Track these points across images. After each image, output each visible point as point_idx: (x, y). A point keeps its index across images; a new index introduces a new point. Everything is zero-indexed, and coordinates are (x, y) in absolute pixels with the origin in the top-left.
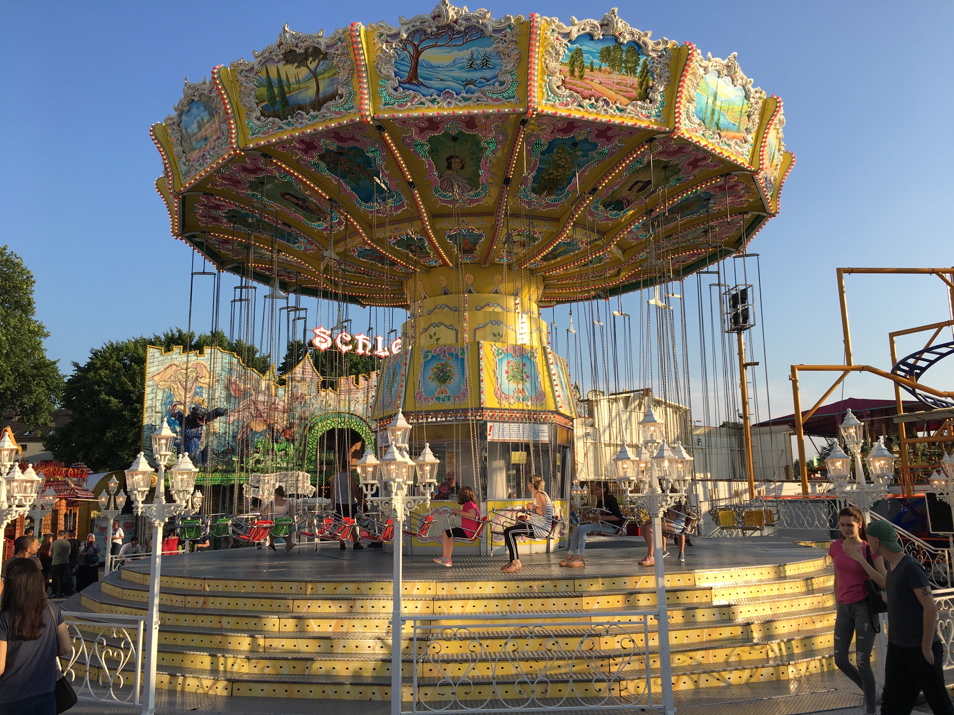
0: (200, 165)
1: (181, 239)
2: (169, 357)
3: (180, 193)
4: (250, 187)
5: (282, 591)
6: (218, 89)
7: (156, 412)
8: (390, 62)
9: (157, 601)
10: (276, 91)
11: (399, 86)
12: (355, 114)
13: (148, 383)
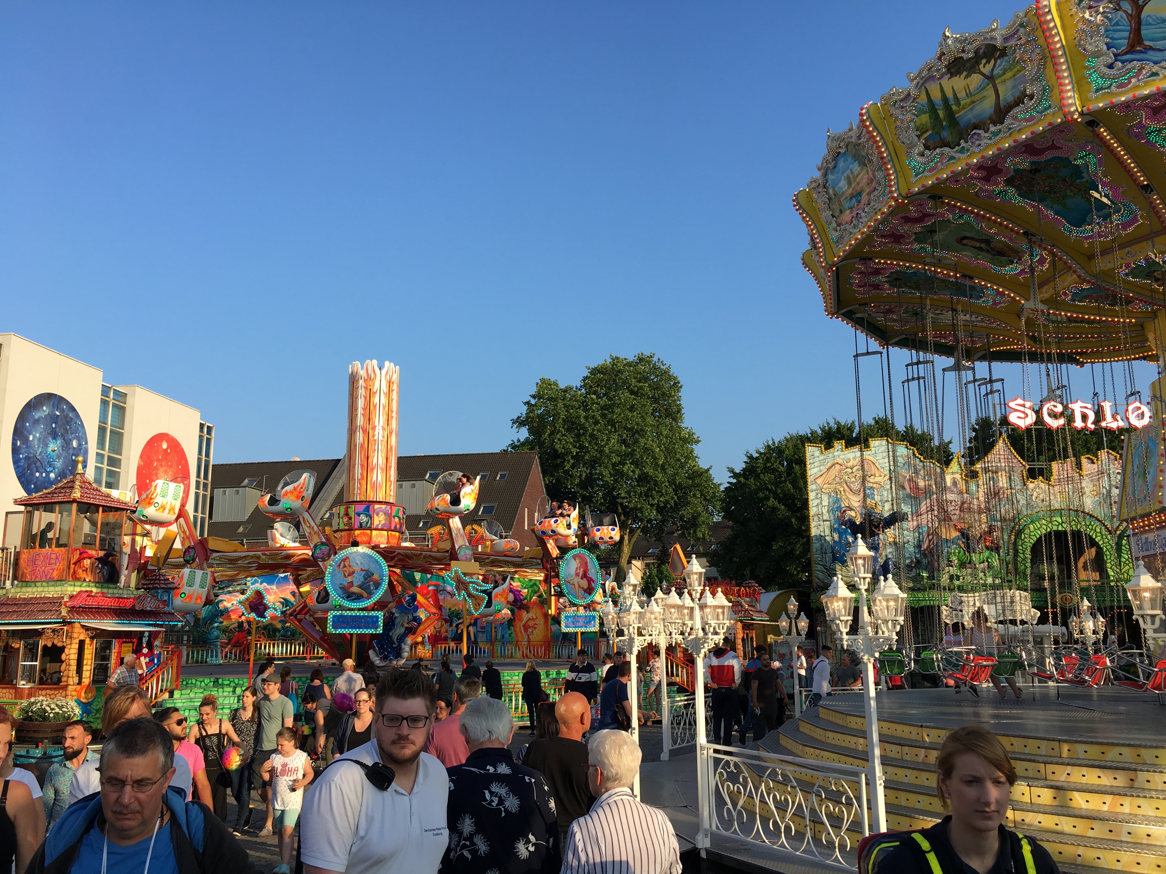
0: (854, 227)
1: (837, 318)
2: (831, 455)
3: (834, 264)
4: (915, 240)
5: (1027, 751)
6: (868, 132)
7: (824, 521)
8: (1098, 33)
9: (877, 752)
10: (941, 114)
11: (1116, 60)
12: (1054, 114)
13: (811, 487)
